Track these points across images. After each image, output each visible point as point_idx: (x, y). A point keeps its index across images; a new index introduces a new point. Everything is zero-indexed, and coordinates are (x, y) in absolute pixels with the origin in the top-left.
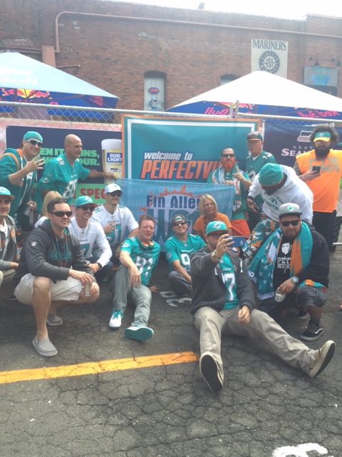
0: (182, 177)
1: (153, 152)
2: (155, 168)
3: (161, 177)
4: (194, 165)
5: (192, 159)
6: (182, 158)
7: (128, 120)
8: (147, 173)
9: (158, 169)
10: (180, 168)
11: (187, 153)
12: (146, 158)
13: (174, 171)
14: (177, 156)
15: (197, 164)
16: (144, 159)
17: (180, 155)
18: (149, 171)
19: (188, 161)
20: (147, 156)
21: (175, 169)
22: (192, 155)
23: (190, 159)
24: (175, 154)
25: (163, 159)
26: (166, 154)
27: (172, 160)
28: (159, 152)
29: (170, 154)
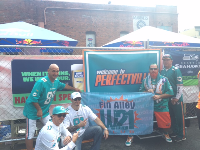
0: (119, 84)
1: (102, 70)
2: (103, 80)
3: (107, 84)
4: (126, 76)
6: (119, 73)
7: (86, 53)
8: (99, 83)
9: (105, 80)
10: (118, 79)
11: (121, 70)
12: (97, 74)
13: (114, 80)
14: (116, 72)
15: (128, 76)
16: (96, 75)
17: (117, 71)
18: (99, 81)
19: (122, 74)
20: (98, 72)
21: (115, 79)
22: (124, 70)
23: (124, 73)
24: (115, 71)
25: (107, 74)
26: (109, 71)
27: (113, 74)
28: (105, 70)
29: (112, 71)
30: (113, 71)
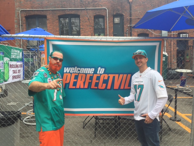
0: (96, 88)
1: (71, 67)
2: (73, 80)
4: (106, 78)
5: (104, 73)
6: (95, 72)
9: (76, 80)
11: (99, 68)
12: (65, 72)
13: (89, 83)
14: (91, 71)
15: (109, 77)
16: (63, 73)
17: (93, 69)
18: (68, 82)
19: (101, 74)
20: (66, 70)
21: (90, 81)
22: (104, 69)
23: (103, 73)
24: (89, 69)
25: (79, 73)
26: (82, 69)
27: (87, 74)
28: (76, 67)
29: (85, 69)
30: (87, 69)
